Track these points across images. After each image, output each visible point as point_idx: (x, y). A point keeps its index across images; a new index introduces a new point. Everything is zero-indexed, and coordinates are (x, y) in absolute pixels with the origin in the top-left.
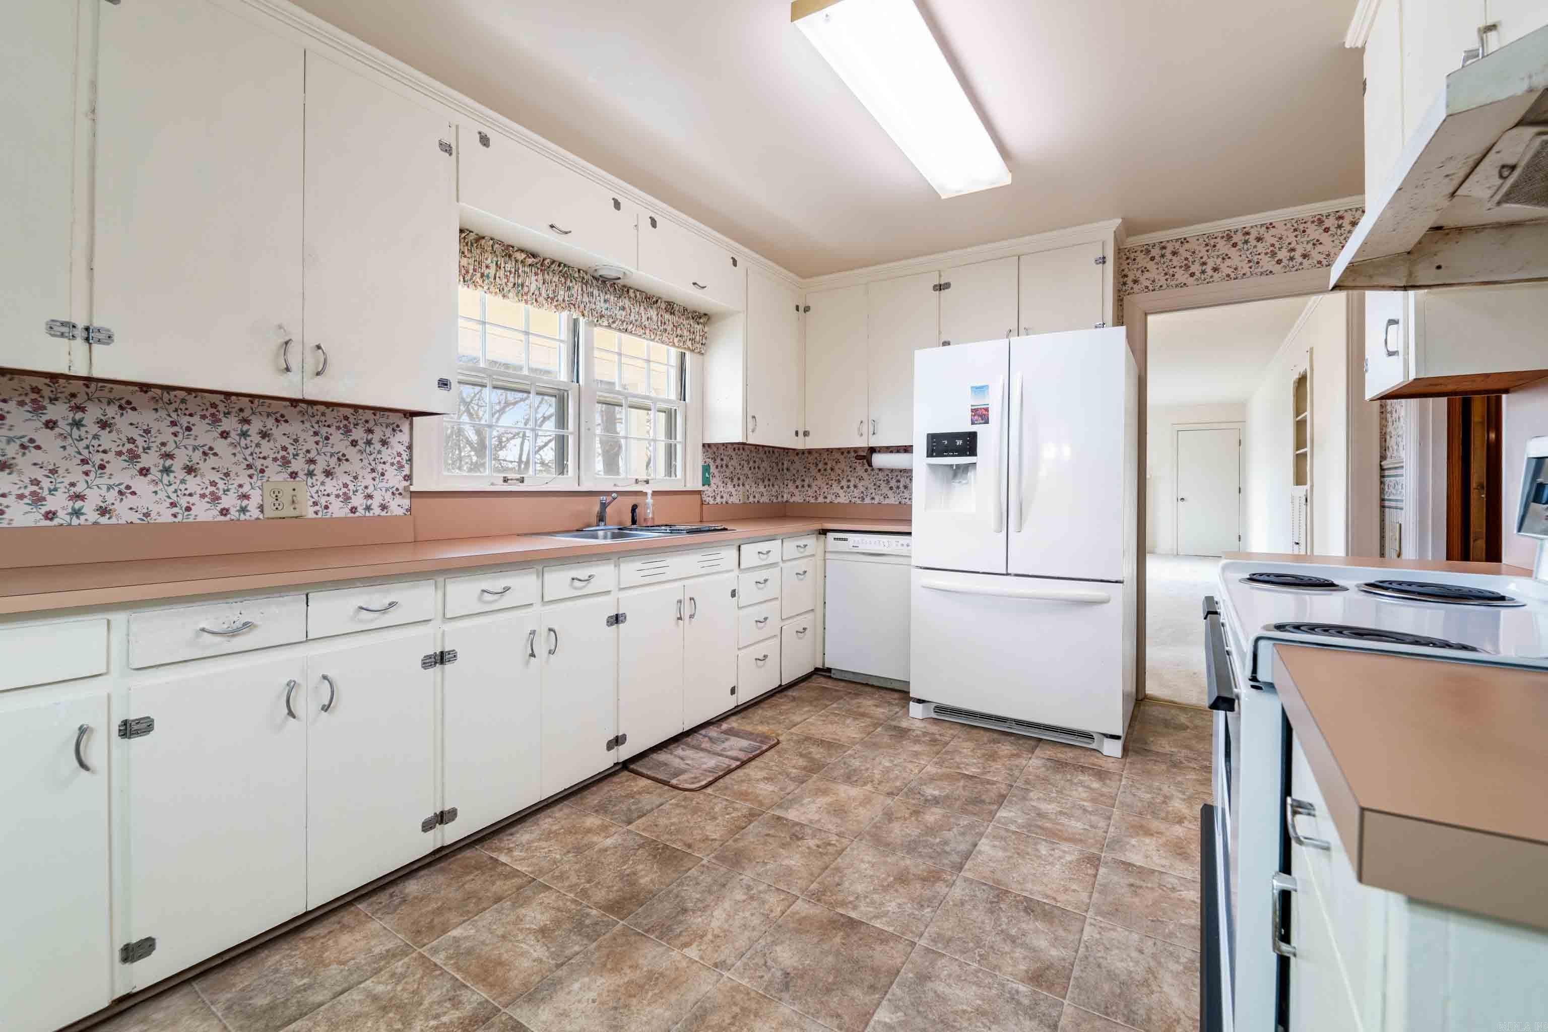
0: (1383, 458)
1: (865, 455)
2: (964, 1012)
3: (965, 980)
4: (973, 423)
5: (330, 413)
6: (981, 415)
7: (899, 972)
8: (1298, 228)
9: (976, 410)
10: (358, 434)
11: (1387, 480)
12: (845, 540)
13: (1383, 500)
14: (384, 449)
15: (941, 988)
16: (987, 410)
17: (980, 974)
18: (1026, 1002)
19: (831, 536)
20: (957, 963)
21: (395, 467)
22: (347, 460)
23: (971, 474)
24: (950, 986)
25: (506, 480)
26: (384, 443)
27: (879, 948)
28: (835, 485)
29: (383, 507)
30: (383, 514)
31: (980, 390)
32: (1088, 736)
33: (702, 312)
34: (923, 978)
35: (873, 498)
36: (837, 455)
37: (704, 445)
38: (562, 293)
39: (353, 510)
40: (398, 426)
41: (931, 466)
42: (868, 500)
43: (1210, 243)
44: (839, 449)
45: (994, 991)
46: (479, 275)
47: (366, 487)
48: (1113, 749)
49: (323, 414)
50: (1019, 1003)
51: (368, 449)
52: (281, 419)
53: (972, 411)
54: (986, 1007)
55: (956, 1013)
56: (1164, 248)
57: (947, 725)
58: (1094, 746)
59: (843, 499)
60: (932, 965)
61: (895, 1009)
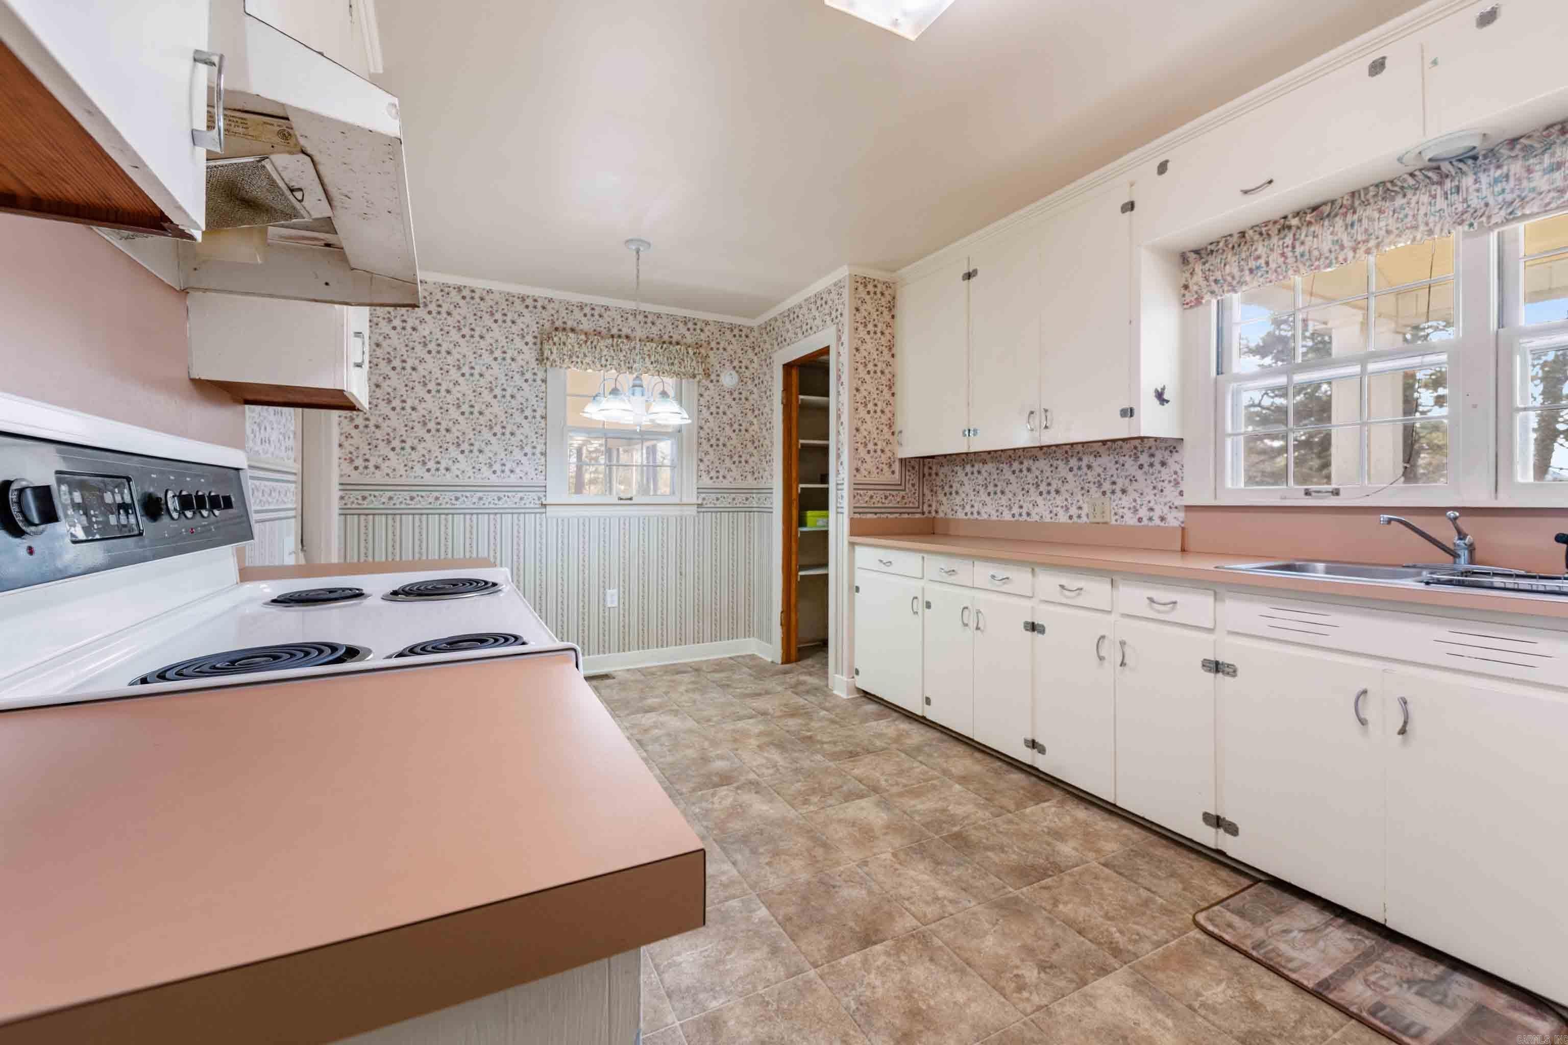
2: (728, 953)
3: (753, 974)
5: (1126, 446)
7: (793, 940)
10: (1144, 459)
14: (1163, 469)
15: (758, 954)
17: (750, 986)
18: (702, 996)
20: (773, 980)
21: (1172, 484)
22: (1136, 481)
24: (757, 960)
25: (1307, 493)
26: (1163, 464)
27: (826, 943)
29: (1162, 519)
30: (1162, 524)
34: (775, 951)
39: (1140, 520)
40: (1174, 448)
45: (728, 983)
46: (1247, 272)
47: (1149, 502)
49: (1121, 447)
50: (705, 990)
51: (1151, 471)
52: (1097, 455)
54: (721, 968)
55: (733, 948)
60: (785, 965)
61: (762, 922)
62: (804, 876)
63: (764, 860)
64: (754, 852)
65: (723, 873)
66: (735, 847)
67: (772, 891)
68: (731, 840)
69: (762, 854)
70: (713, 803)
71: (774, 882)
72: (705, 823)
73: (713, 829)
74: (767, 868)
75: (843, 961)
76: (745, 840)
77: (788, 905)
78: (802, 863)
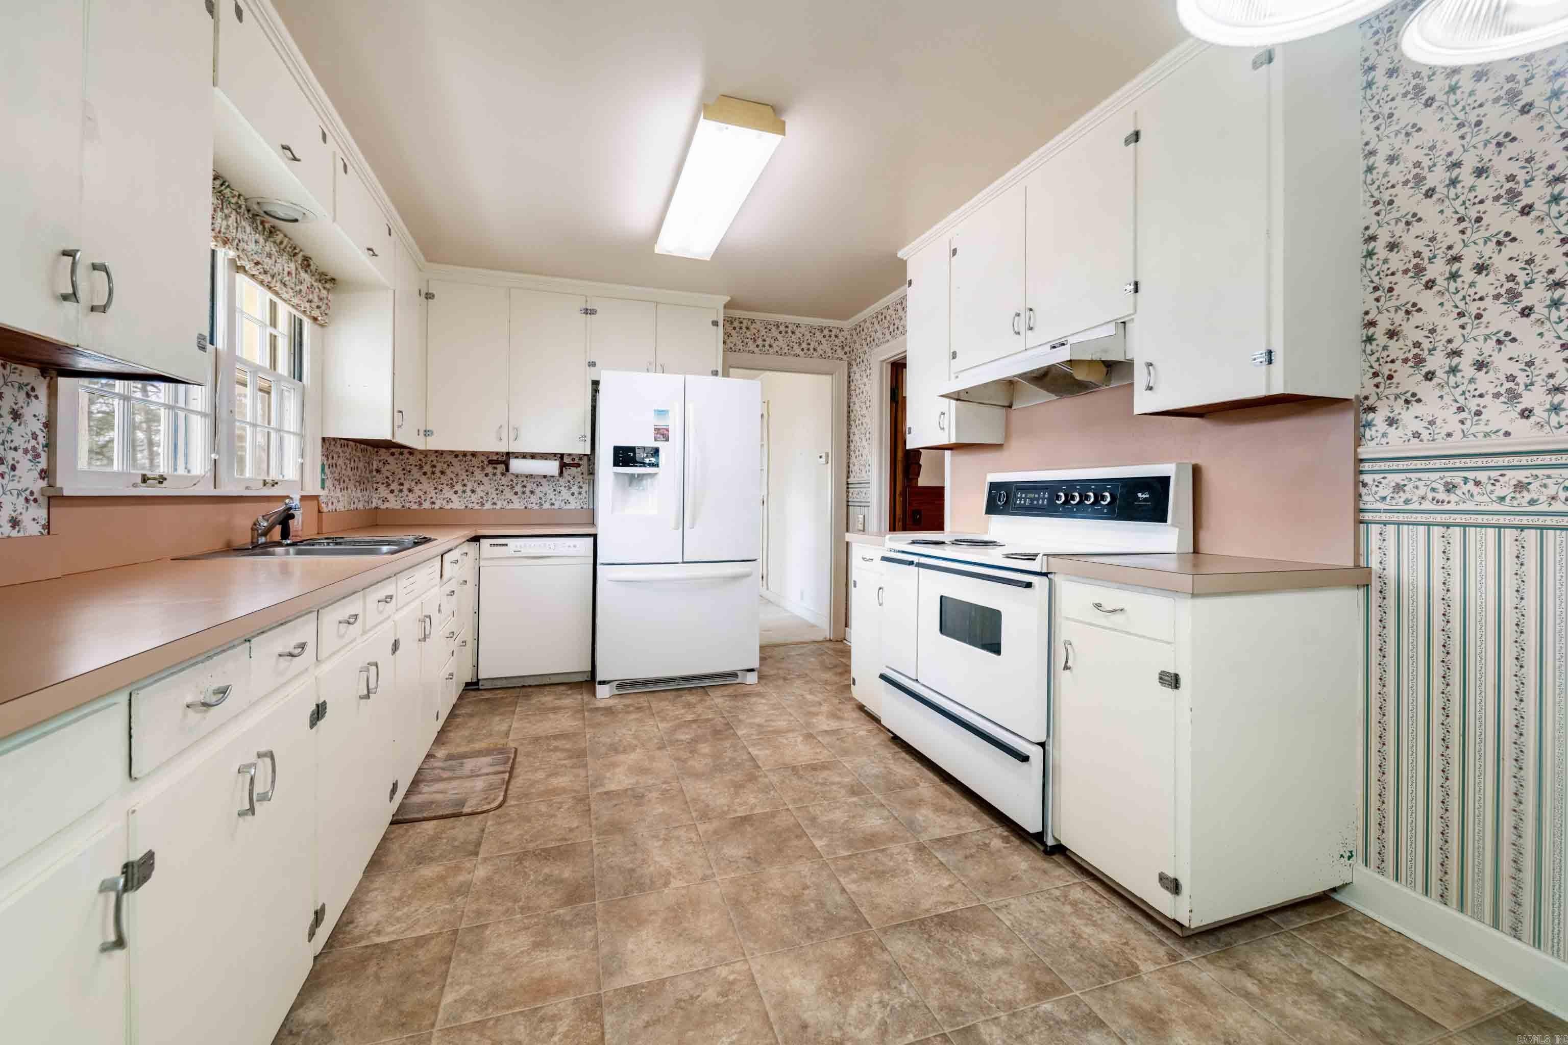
0: (848, 477)
1: (502, 460)
4: (656, 440)
6: (662, 434)
7: (798, 824)
8: (812, 330)
9: (659, 429)
11: (851, 490)
12: (506, 545)
13: (848, 502)
14: (15, 425)
15: (824, 819)
16: (667, 430)
19: (485, 543)
20: (816, 806)
21: (29, 456)
23: (647, 482)
24: (827, 816)
25: (144, 480)
26: (16, 415)
27: (774, 822)
28: (446, 489)
29: (14, 523)
31: (661, 413)
32: (734, 675)
33: (331, 274)
34: (813, 821)
35: (495, 504)
36: (450, 458)
37: (324, 439)
38: (219, 220)
40: (33, 389)
41: (616, 474)
42: (488, 506)
43: (767, 326)
44: (452, 452)
48: (752, 678)
53: (655, 429)
56: (741, 323)
57: (633, 696)
58: (738, 681)
59: (457, 504)
60: (808, 812)
61: (821, 838)
62: (774, 870)
63: (810, 893)
64: (821, 904)
65: (854, 882)
66: (843, 913)
67: (808, 859)
68: (847, 923)
69: (812, 900)
70: (883, 1004)
71: (804, 868)
72: (886, 957)
73: (875, 944)
74: (809, 883)
75: (768, 810)
76: (832, 922)
77: (796, 847)
78: (771, 885)
